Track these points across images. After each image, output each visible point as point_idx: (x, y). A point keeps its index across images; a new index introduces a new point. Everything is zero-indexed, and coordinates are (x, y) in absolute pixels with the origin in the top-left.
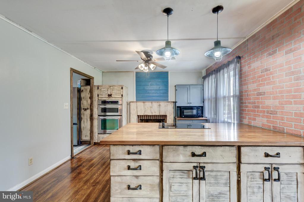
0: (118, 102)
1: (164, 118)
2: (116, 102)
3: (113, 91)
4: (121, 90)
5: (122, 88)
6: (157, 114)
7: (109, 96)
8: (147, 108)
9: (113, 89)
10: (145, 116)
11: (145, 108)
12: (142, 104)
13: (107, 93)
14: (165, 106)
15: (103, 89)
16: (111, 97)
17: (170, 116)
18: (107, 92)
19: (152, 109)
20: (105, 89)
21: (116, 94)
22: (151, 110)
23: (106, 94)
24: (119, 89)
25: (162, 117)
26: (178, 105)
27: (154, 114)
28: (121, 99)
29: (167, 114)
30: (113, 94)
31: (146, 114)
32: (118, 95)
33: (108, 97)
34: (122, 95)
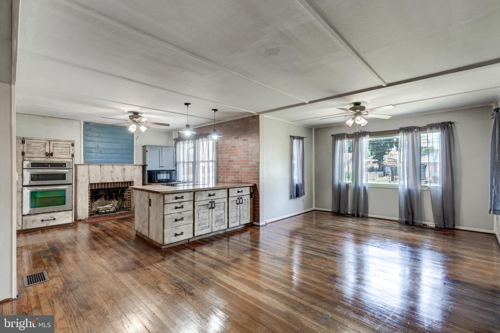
0: (65, 164)
1: (128, 185)
2: (62, 165)
3: (54, 148)
4: (71, 148)
5: (73, 145)
6: (121, 180)
7: (47, 156)
8: (105, 173)
9: (55, 145)
10: (102, 184)
11: (103, 174)
12: (98, 167)
13: (44, 150)
14: (132, 170)
15: (33, 145)
16: (51, 157)
17: (138, 182)
18: (42, 149)
19: (113, 174)
20: (37, 145)
21: (61, 154)
22: (111, 176)
23: (42, 152)
24: (68, 146)
25: (125, 185)
26: (148, 168)
27: (115, 181)
28: (71, 160)
29: (133, 180)
30: (55, 152)
31: (103, 181)
32: (65, 154)
33: (45, 156)
34: (73, 155)
